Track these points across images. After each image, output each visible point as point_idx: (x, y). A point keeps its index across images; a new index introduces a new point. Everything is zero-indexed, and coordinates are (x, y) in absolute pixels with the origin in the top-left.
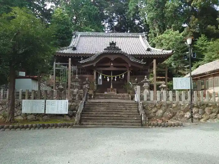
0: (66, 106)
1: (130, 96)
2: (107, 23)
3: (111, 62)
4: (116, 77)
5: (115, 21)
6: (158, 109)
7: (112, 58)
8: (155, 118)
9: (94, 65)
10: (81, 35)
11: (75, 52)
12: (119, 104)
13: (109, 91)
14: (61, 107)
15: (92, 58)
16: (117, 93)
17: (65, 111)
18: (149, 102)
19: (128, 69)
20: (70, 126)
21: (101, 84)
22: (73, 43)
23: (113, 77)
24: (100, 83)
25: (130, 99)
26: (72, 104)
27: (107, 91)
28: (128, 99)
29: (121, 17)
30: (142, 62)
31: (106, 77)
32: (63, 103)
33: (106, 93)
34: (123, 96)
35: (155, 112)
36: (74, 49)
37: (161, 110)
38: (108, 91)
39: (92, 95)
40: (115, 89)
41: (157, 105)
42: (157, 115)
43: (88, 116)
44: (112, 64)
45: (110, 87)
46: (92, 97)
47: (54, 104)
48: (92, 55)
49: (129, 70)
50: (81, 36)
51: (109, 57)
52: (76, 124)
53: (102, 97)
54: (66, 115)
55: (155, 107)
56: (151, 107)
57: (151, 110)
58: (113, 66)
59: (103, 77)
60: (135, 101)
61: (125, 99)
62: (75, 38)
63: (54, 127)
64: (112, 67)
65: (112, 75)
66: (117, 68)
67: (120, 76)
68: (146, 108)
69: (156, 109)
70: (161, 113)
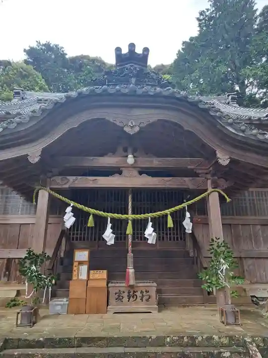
7: (132, 123)
9: (35, 159)
13: (119, 297)
38: (113, 296)
44: (130, 160)
49: (215, 186)
51: (114, 116)
65: (130, 211)
66: (153, 176)
67: (172, 214)
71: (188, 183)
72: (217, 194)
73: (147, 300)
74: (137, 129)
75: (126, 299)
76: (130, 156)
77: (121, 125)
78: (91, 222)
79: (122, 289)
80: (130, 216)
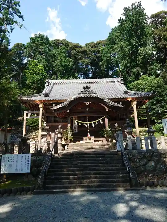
0: (28, 162)
2: (83, 76)
4: (93, 123)
5: (90, 73)
6: (148, 160)
7: (87, 103)
8: (146, 173)
9: (68, 111)
10: (54, 82)
11: (47, 98)
12: (98, 155)
13: (86, 140)
14: (22, 164)
15: (65, 104)
17: (26, 169)
18: (135, 151)
20: (29, 191)
21: (77, 131)
22: (46, 90)
24: (75, 131)
27: (83, 140)
29: (95, 69)
30: (120, 105)
32: (24, 158)
33: (81, 142)
35: (145, 165)
36: (46, 95)
37: (152, 161)
40: (93, 138)
41: (146, 156)
42: (148, 168)
43: (56, 175)
47: (12, 160)
48: (65, 100)
49: (107, 115)
50: (54, 84)
52: (39, 187)
53: (77, 147)
54: (28, 173)
55: (144, 158)
56: (139, 158)
57: (139, 161)
60: (118, 151)
62: (48, 86)
63: (7, 194)
65: (88, 121)
68: (133, 159)
69: (145, 160)
70: (153, 166)
71: (101, 114)
73: (92, 140)
77: (85, 103)
79: (86, 138)
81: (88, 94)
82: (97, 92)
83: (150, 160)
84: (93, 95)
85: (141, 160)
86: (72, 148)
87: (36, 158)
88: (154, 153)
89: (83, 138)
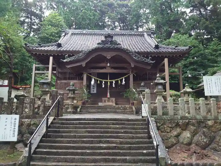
0: (15, 126)
1: (134, 109)
3: (107, 61)
4: (114, 82)
6: (182, 130)
7: (109, 56)
9: (84, 65)
10: (72, 32)
13: (105, 101)
16: (116, 104)
17: (12, 136)
19: (130, 71)
21: (95, 92)
23: (110, 82)
24: (93, 91)
25: (135, 113)
26: (32, 123)
27: (101, 102)
28: (131, 113)
30: (149, 61)
31: (101, 82)
33: (100, 104)
34: (125, 109)
35: (178, 136)
36: (59, 45)
37: (187, 131)
38: (103, 101)
39: (78, 108)
40: (114, 99)
41: (181, 124)
44: (108, 65)
45: (106, 96)
46: (79, 110)
49: (132, 72)
50: (72, 34)
51: (104, 54)
55: (177, 128)
56: (170, 126)
57: (171, 131)
58: (109, 66)
59: (96, 81)
60: (143, 117)
61: (126, 113)
62: (64, 36)
64: (109, 68)
65: (109, 79)
66: (115, 69)
67: (120, 80)
68: (162, 128)
69: (179, 130)
70: (188, 138)
71: (125, 71)
72: (132, 74)
73: (113, 102)
74: (110, 57)
75: (107, 102)
76: (108, 64)
77: (106, 56)
78: (99, 82)
79: (106, 100)
80: (109, 80)
81: (110, 44)
82: (121, 43)
83: (185, 130)
84: (116, 46)
85: (173, 129)
86: (86, 111)
87: (31, 121)
88: (191, 121)
89: (102, 100)
